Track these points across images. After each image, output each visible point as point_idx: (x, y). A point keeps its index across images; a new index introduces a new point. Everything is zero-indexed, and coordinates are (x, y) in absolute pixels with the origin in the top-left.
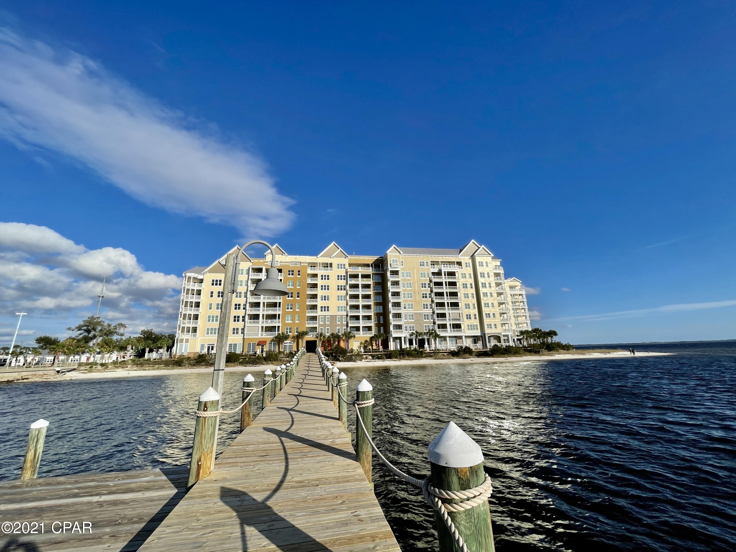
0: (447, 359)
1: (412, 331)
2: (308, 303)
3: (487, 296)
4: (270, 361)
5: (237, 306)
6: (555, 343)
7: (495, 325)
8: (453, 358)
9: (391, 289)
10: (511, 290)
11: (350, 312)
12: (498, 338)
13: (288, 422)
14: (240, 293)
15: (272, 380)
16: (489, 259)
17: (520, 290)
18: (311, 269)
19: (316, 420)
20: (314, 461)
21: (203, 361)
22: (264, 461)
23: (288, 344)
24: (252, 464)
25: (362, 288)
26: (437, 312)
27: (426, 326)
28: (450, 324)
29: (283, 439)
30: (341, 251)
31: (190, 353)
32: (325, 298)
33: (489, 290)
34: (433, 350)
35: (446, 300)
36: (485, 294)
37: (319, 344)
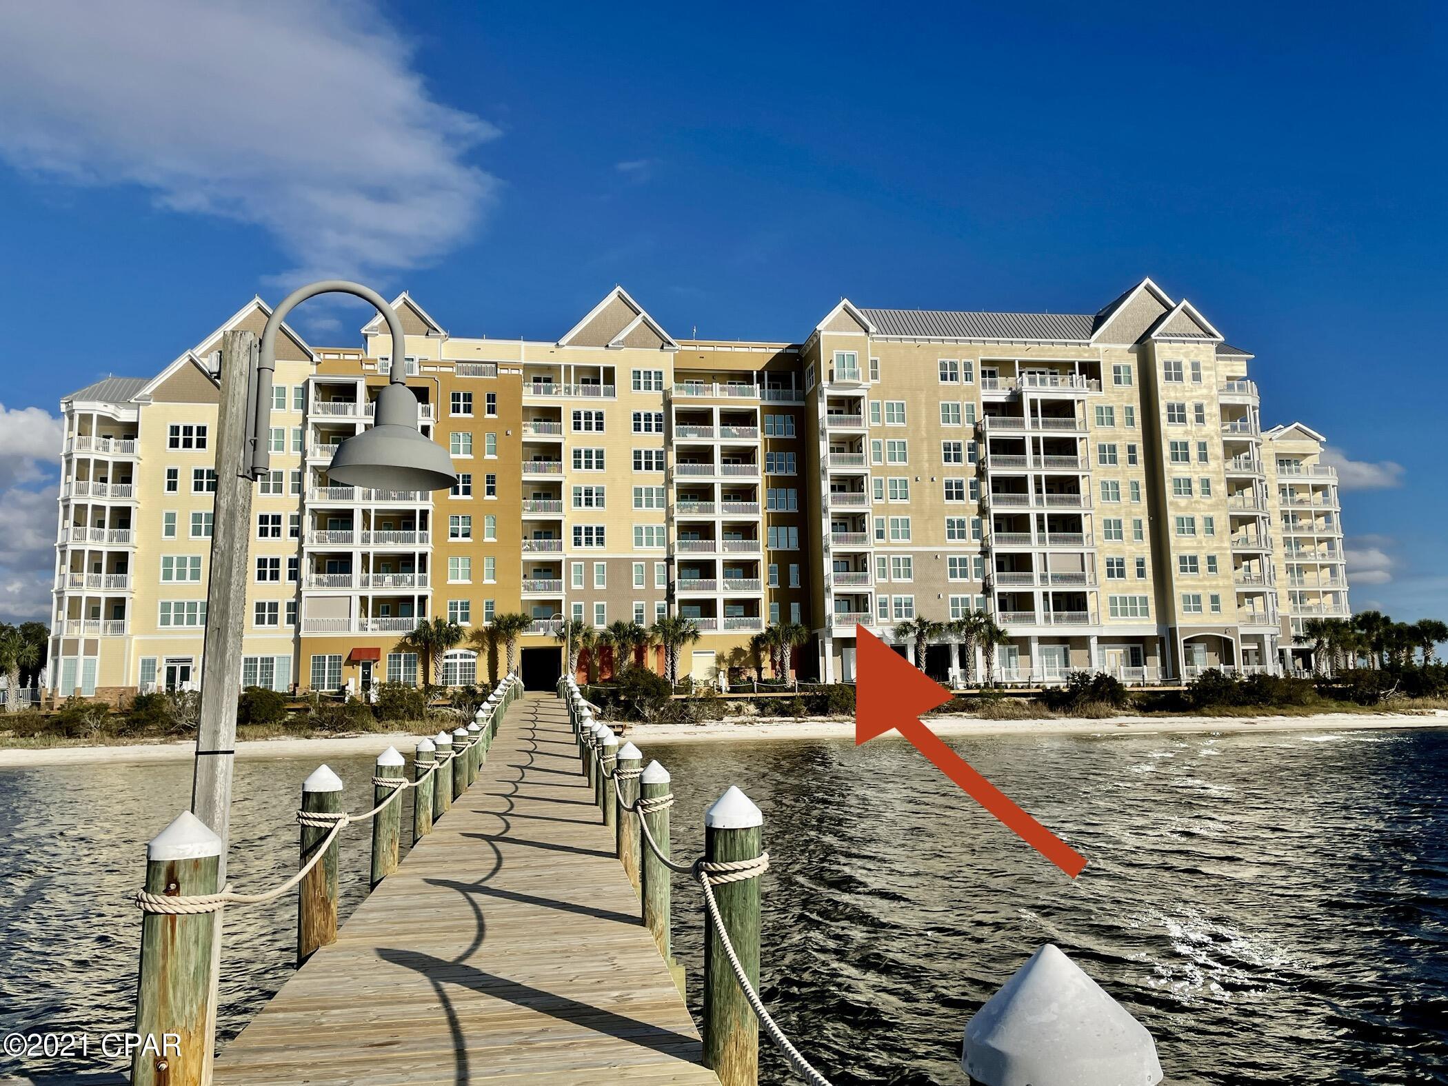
0: (1029, 717)
1: (904, 619)
2: (526, 516)
3: (1190, 492)
4: (396, 718)
5: (269, 525)
6: (1438, 667)
7: (1215, 599)
8: (1052, 715)
9: (831, 466)
10: (1283, 471)
11: (681, 547)
12: (1223, 647)
13: (463, 930)
14: (279, 476)
15: (404, 786)
16: (1205, 352)
17: (1316, 472)
18: (537, 391)
19: (564, 923)
20: (560, 1064)
21: (154, 718)
22: (384, 1061)
23: (458, 661)
24: (344, 1070)
25: (725, 462)
26: (997, 549)
27: (955, 602)
28: (1046, 595)
29: (450, 988)
30: (645, 321)
31: (104, 690)
32: (589, 497)
33: (1199, 469)
34: (978, 686)
35: (1034, 506)
36: (1185, 486)
37: (569, 659)
